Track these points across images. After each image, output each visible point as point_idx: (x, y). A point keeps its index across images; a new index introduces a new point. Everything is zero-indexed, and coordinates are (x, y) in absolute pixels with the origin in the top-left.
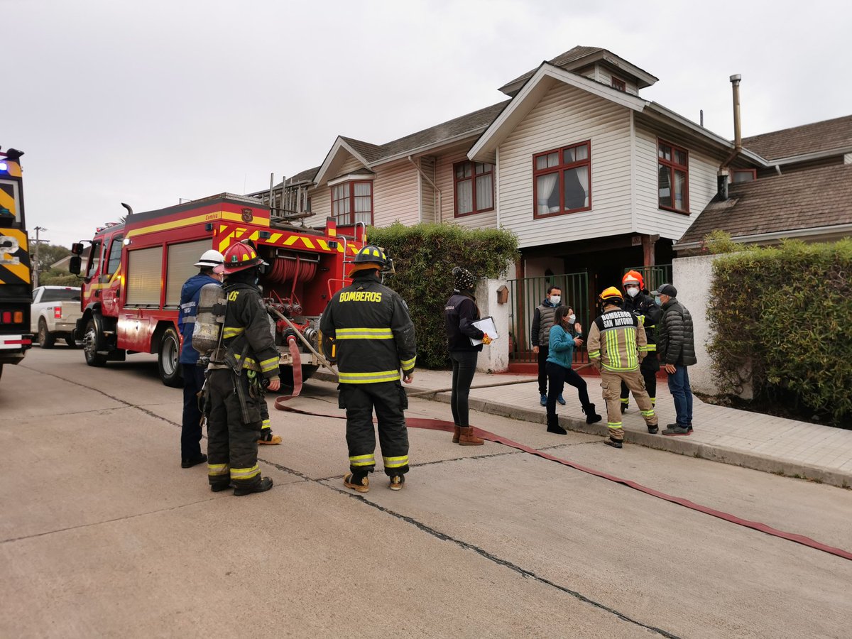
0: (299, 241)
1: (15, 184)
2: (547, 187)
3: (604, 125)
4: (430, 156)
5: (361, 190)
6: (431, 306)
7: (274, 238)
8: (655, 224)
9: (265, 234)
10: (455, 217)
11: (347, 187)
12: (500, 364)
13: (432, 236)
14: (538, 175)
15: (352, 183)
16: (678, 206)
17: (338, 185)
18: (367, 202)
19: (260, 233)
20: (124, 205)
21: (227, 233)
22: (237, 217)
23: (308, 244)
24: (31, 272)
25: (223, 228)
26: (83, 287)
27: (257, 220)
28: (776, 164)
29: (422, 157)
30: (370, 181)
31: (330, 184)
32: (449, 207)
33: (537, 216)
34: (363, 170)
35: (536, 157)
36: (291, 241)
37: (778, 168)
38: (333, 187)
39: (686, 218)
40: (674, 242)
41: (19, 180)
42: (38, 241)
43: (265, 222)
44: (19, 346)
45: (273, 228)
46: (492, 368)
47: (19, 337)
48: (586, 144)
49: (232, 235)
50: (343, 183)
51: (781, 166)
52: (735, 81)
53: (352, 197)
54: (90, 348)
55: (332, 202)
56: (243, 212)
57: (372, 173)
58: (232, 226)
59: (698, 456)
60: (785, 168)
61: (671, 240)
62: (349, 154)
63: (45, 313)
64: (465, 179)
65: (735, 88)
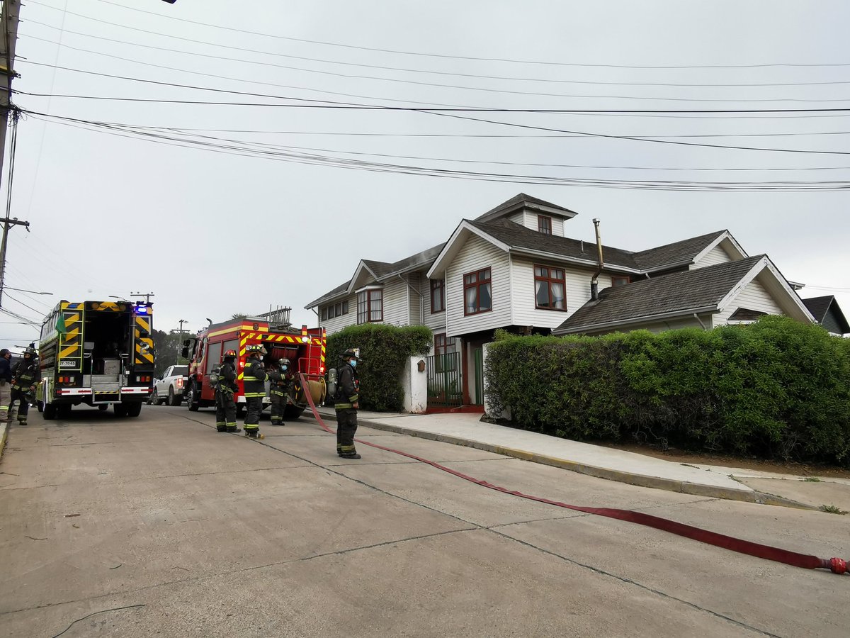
0: (285, 339)
1: (149, 317)
2: (472, 296)
3: (496, 259)
4: (417, 272)
5: (375, 296)
6: (376, 372)
7: (270, 338)
8: (533, 319)
9: (265, 335)
10: (432, 313)
11: (366, 294)
12: (420, 408)
13: (375, 332)
14: (467, 288)
15: (369, 291)
16: (559, 306)
17: (361, 292)
18: (379, 304)
19: (263, 336)
20: (208, 320)
21: (244, 336)
22: (251, 328)
23: (290, 340)
24: (154, 358)
25: (243, 334)
26: (189, 365)
27: (261, 329)
28: (646, 272)
29: (410, 274)
30: (381, 290)
31: (356, 292)
32: (428, 306)
33: (466, 314)
34: (375, 283)
35: (466, 276)
36: (280, 339)
37: (647, 274)
38: (357, 293)
39: (564, 313)
40: (552, 330)
41: (151, 315)
42: (181, 330)
43: (266, 330)
44: (147, 392)
45: (270, 332)
46: (413, 411)
47: (147, 388)
48: (488, 269)
49: (247, 337)
50: (364, 291)
51: (649, 274)
52: (595, 222)
53: (369, 301)
54: (190, 401)
55: (358, 304)
56: (254, 325)
57: (382, 284)
58: (248, 332)
59: (436, 440)
60: (651, 275)
61: (550, 329)
62: (369, 273)
63: (173, 383)
64: (437, 288)
65: (596, 226)
